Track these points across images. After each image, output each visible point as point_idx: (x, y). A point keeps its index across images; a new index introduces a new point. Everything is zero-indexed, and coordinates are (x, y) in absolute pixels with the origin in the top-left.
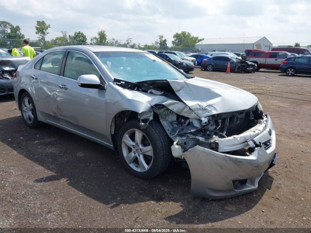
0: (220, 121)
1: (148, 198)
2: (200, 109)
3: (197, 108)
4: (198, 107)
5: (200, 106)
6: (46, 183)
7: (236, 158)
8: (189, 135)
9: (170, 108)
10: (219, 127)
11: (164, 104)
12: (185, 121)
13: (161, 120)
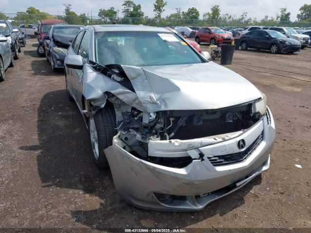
0: (172, 119)
1: (82, 187)
2: (150, 102)
3: (147, 101)
4: (149, 100)
5: (151, 99)
6: (25, 152)
7: (154, 167)
8: (131, 130)
9: (120, 97)
10: (170, 126)
11: (113, 92)
12: (137, 114)
13: (116, 110)
